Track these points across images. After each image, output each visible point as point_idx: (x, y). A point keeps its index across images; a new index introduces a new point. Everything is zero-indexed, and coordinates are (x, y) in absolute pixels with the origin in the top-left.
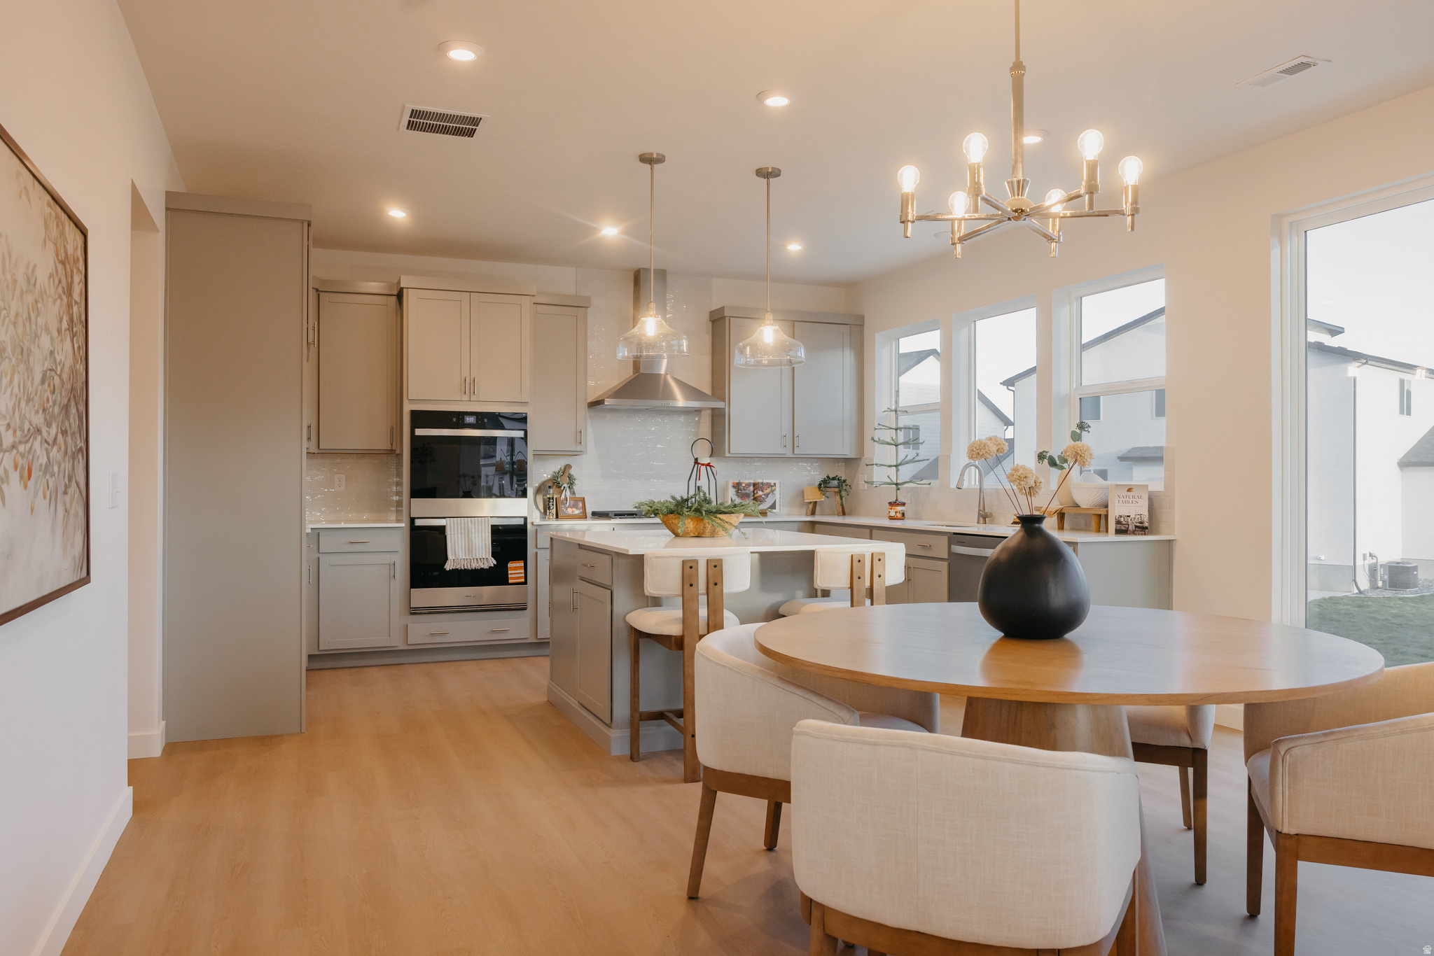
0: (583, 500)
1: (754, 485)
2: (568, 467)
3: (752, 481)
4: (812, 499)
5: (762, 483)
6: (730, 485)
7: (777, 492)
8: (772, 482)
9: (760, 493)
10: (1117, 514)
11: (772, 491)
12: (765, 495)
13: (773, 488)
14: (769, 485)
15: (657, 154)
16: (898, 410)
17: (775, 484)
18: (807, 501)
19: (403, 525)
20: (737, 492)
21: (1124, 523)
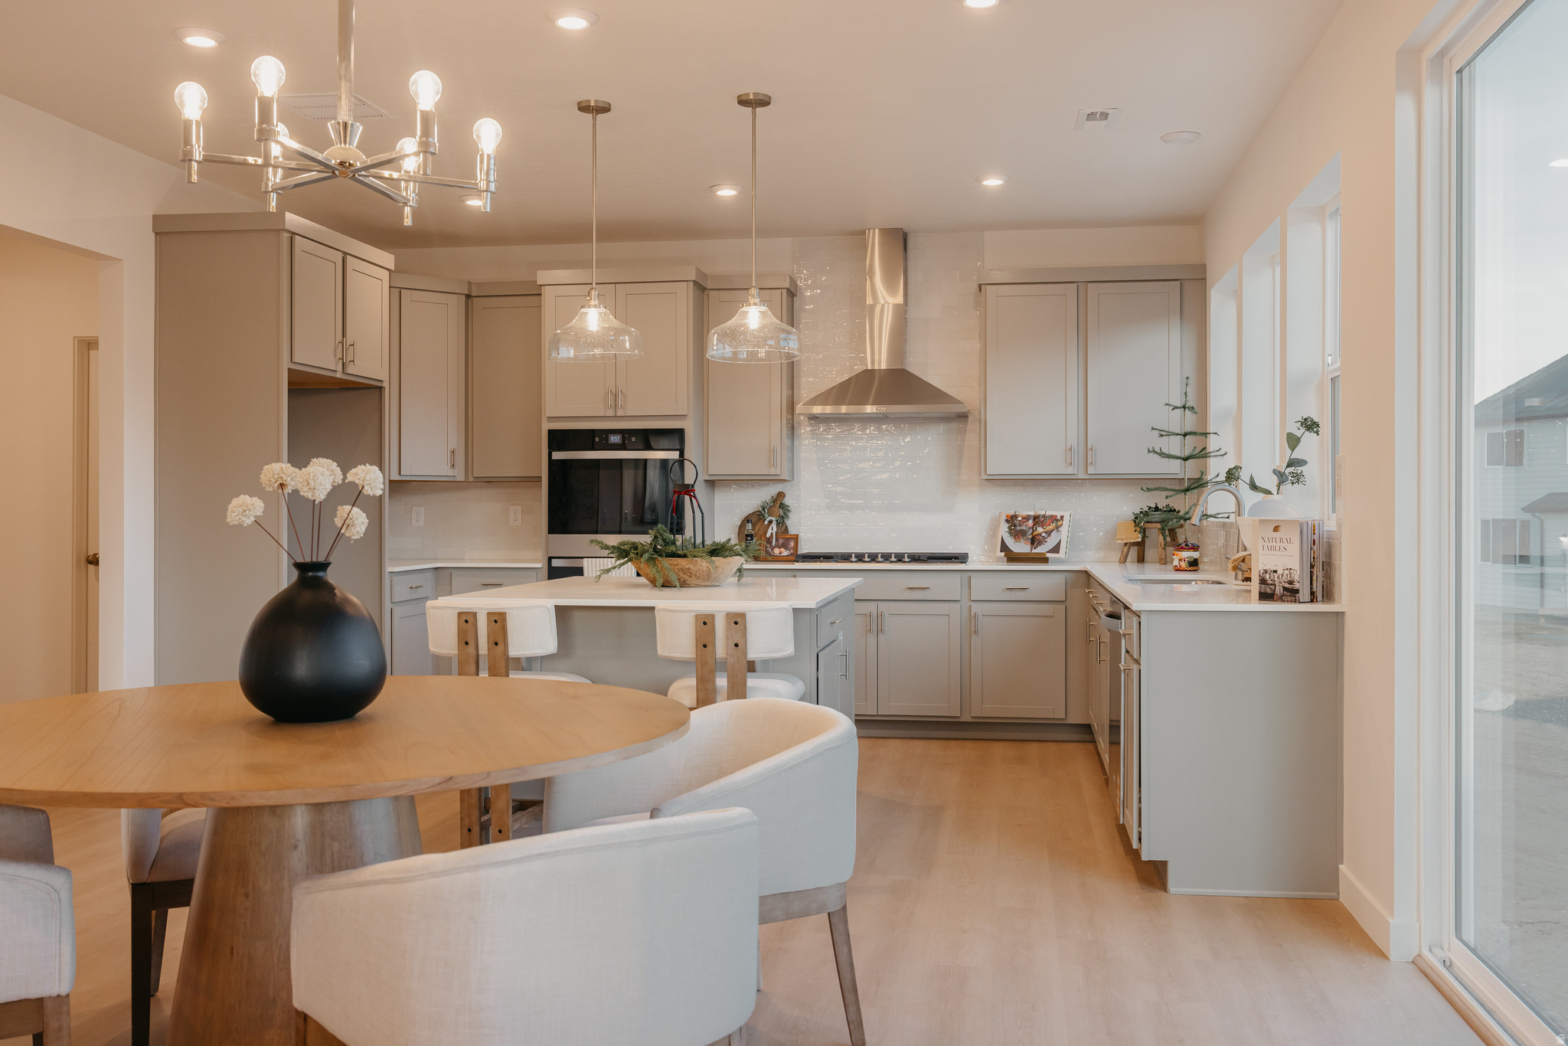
0: (796, 538)
1: (1036, 518)
2: (781, 495)
3: (1032, 513)
4: (1126, 539)
5: (1044, 516)
6: (1004, 518)
7: (1064, 529)
8: (1059, 515)
9: (1040, 530)
10: (1261, 568)
11: (1057, 527)
12: (1046, 533)
13: (1059, 523)
14: (1054, 519)
15: (596, 101)
16: (1187, 406)
17: (1062, 517)
18: (1119, 541)
19: (539, 565)
20: (1009, 528)
21: (1270, 582)
